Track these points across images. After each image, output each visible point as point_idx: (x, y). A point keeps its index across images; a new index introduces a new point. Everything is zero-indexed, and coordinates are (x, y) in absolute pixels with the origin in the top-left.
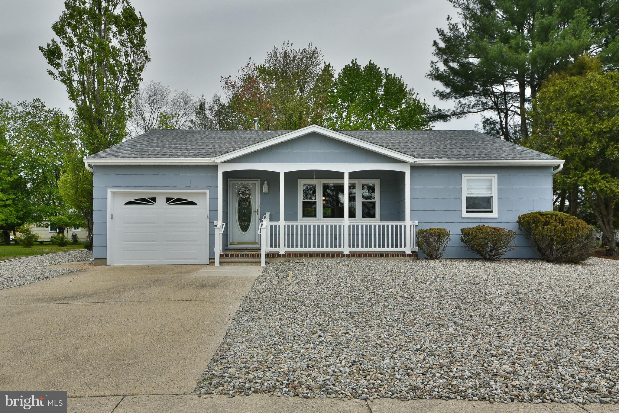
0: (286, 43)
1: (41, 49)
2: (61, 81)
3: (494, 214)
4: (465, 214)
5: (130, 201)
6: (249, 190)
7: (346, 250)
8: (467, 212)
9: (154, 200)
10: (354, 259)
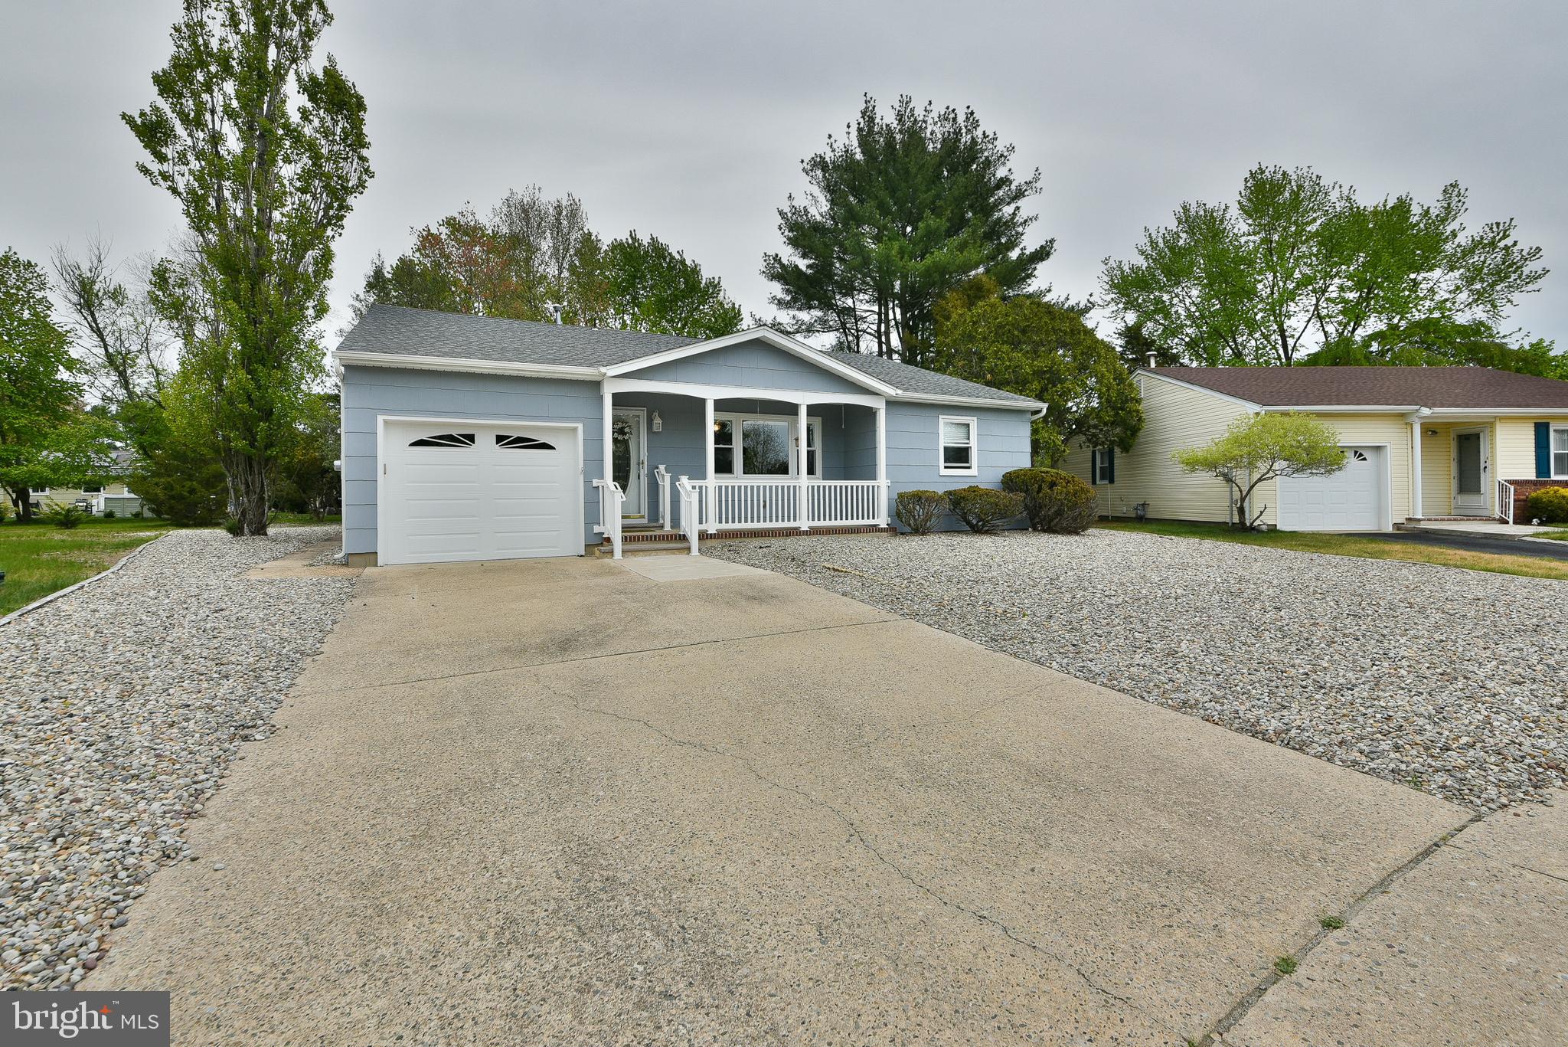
0: (531, 186)
1: (128, 119)
2: (168, 189)
3: (973, 472)
4: (944, 472)
5: (422, 440)
6: (629, 426)
7: (804, 524)
8: (946, 467)
9: (471, 438)
10: (814, 538)
